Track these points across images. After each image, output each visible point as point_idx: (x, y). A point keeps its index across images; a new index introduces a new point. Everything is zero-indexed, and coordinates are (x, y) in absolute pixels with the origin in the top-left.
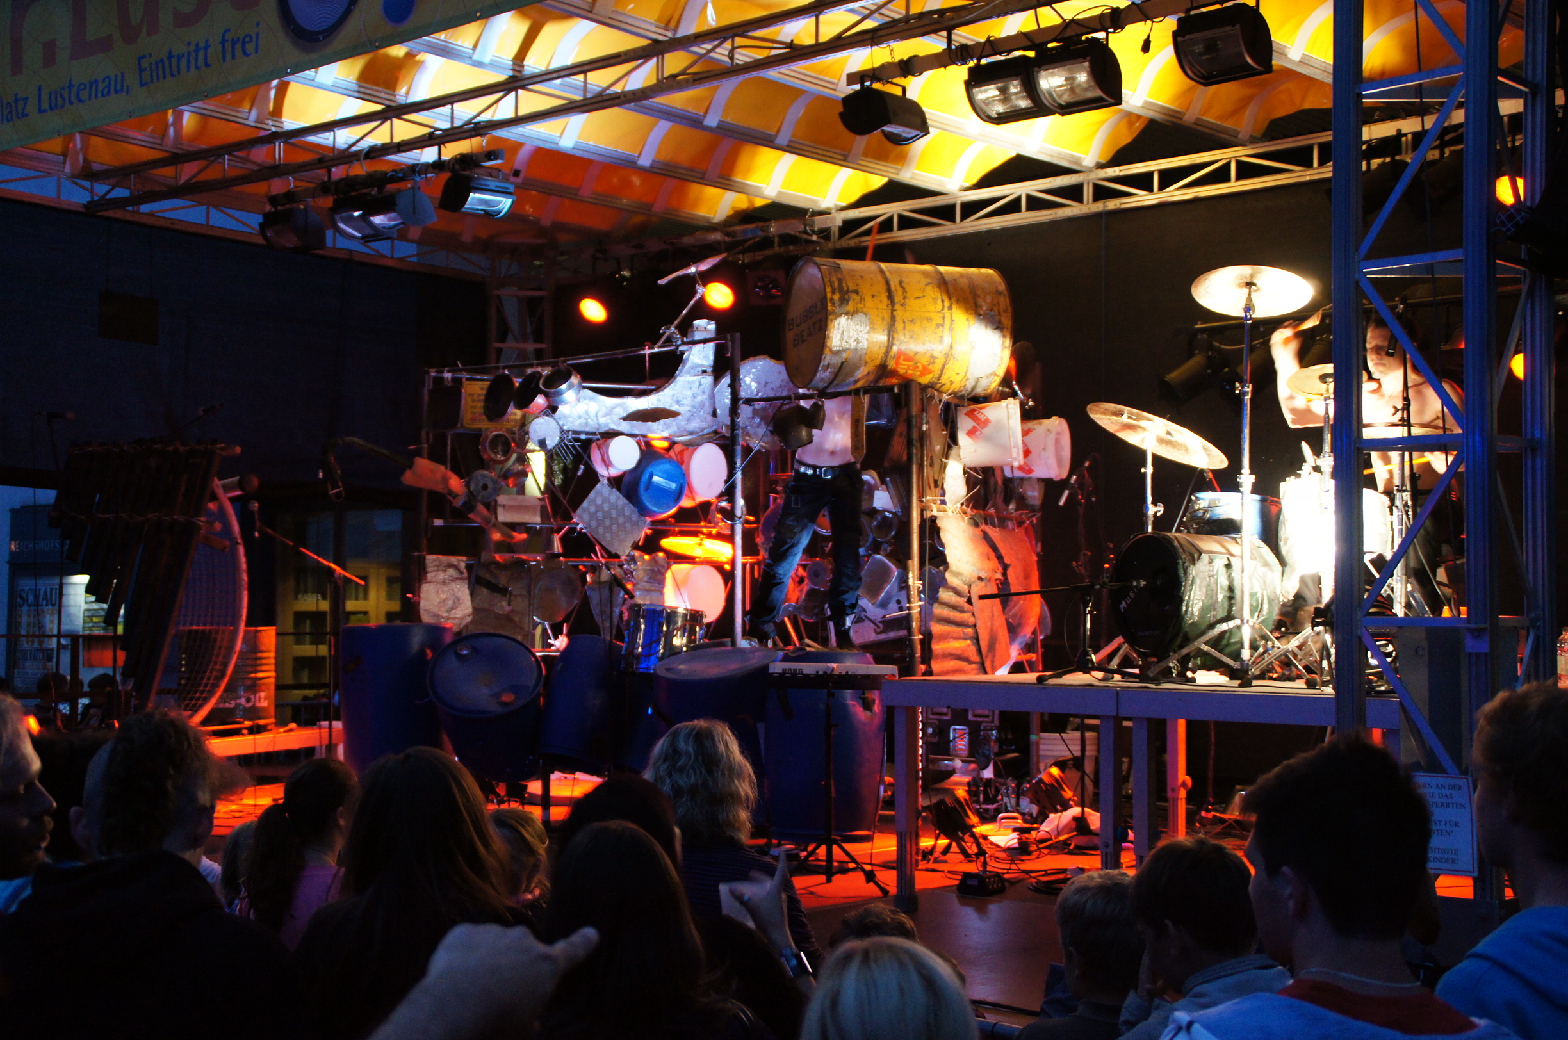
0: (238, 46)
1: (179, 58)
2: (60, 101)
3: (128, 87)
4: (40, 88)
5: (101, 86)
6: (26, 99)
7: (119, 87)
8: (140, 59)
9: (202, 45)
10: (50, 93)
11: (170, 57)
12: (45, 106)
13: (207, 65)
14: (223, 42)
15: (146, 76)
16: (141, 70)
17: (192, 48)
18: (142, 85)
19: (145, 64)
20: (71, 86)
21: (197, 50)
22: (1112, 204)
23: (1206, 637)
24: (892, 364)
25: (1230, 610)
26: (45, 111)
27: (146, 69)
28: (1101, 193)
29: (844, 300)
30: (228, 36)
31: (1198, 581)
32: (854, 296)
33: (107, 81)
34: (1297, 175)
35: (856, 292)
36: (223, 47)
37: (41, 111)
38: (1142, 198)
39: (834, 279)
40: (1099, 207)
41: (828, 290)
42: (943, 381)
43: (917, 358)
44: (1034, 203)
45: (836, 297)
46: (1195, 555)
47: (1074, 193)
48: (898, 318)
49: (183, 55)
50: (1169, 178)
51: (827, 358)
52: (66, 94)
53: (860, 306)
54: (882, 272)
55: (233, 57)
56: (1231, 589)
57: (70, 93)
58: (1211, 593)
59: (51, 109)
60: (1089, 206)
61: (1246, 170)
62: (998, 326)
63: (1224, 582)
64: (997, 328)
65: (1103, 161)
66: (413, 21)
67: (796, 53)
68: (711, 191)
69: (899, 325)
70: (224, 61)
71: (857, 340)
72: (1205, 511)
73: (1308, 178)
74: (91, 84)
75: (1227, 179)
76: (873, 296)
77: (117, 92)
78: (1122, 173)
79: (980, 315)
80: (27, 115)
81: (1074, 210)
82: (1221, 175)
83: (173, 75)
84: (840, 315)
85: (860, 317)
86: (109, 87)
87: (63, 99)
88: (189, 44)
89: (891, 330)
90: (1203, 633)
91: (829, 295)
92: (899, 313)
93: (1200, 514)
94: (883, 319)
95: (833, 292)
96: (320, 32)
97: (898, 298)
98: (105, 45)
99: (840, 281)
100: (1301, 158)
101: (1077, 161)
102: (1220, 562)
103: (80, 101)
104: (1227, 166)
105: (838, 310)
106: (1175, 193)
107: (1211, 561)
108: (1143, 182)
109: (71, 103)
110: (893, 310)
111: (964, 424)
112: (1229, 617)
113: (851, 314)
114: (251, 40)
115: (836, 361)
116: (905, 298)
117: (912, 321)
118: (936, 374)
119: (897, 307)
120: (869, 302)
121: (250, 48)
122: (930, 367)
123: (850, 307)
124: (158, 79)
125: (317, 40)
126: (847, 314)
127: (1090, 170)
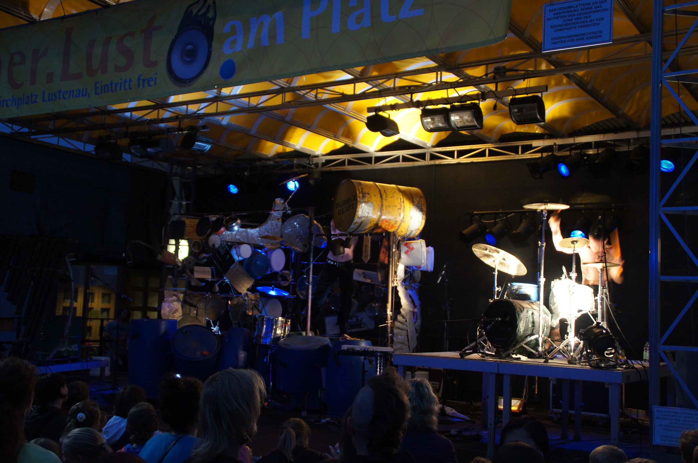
0: (146, 82)
1: (116, 85)
2: (54, 98)
3: (89, 95)
4: (44, 92)
5: (75, 93)
6: (37, 96)
7: (84, 94)
8: (96, 84)
9: (128, 80)
10: (49, 94)
11: (112, 84)
12: (46, 98)
13: (130, 88)
14: (139, 79)
15: (99, 91)
16: (96, 88)
17: (123, 81)
18: (96, 94)
19: (98, 85)
20: (60, 92)
21: (125, 82)
22: (438, 162)
23: (525, 342)
24: (380, 224)
25: (533, 331)
26: (46, 101)
27: (98, 88)
28: (433, 157)
29: (364, 197)
30: (142, 78)
31: (523, 320)
32: (367, 195)
33: (78, 91)
34: (513, 156)
35: (368, 194)
36: (139, 82)
37: (43, 101)
38: (450, 161)
39: (360, 188)
40: (432, 162)
41: (358, 192)
42: (398, 231)
43: (390, 221)
44: (405, 159)
45: (361, 195)
46: (522, 309)
47: (422, 156)
48: (384, 205)
49: (118, 83)
50: (461, 153)
51: (356, 220)
52: (57, 95)
53: (369, 199)
54: (377, 186)
55: (143, 86)
56: (533, 322)
57: (59, 95)
58: (527, 325)
59: (49, 100)
60: (428, 162)
61: (492, 153)
62: (421, 210)
63: (531, 320)
64: (421, 211)
65: (434, 145)
66: (234, 79)
67: (345, 98)
68: (269, 144)
69: (384, 208)
70: (139, 87)
71: (368, 213)
72: (517, 290)
73: (517, 158)
74: (70, 92)
75: (485, 156)
76: (375, 196)
77: (83, 96)
78: (442, 150)
79: (415, 205)
80: (37, 102)
81: (421, 163)
82: (482, 154)
83: (112, 91)
84: (362, 203)
85: (370, 204)
86: (79, 94)
87: (55, 96)
88: (121, 79)
89: (381, 209)
90: (523, 340)
91: (358, 194)
92: (385, 203)
93: (514, 291)
94: (378, 205)
95: (360, 193)
96: (188, 79)
97: (384, 197)
98: (78, 76)
99: (362, 189)
100: (515, 150)
101: (425, 144)
102: (530, 312)
103: (64, 98)
104: (484, 151)
105: (361, 200)
106: (463, 160)
107: (527, 312)
108: (451, 154)
109: (60, 99)
110: (382, 202)
111: (404, 249)
112: (532, 334)
113: (366, 202)
114: (152, 80)
115: (359, 221)
116: (386, 197)
117: (389, 206)
118: (396, 228)
119: (384, 200)
120: (373, 198)
121: (152, 83)
122: (395, 225)
123: (366, 200)
124: (105, 92)
125: (186, 83)
126: (365, 202)
127: (429, 148)
